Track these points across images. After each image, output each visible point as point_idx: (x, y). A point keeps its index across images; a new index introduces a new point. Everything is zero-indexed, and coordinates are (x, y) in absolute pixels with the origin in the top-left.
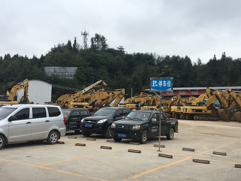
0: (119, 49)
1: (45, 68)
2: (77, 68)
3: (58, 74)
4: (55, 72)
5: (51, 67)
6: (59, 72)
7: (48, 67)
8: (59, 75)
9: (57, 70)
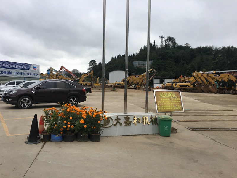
0: (186, 45)
1: (134, 62)
2: (152, 61)
3: (141, 65)
4: (139, 64)
5: (137, 62)
6: (142, 65)
7: (135, 62)
8: (141, 67)
9: (140, 63)
